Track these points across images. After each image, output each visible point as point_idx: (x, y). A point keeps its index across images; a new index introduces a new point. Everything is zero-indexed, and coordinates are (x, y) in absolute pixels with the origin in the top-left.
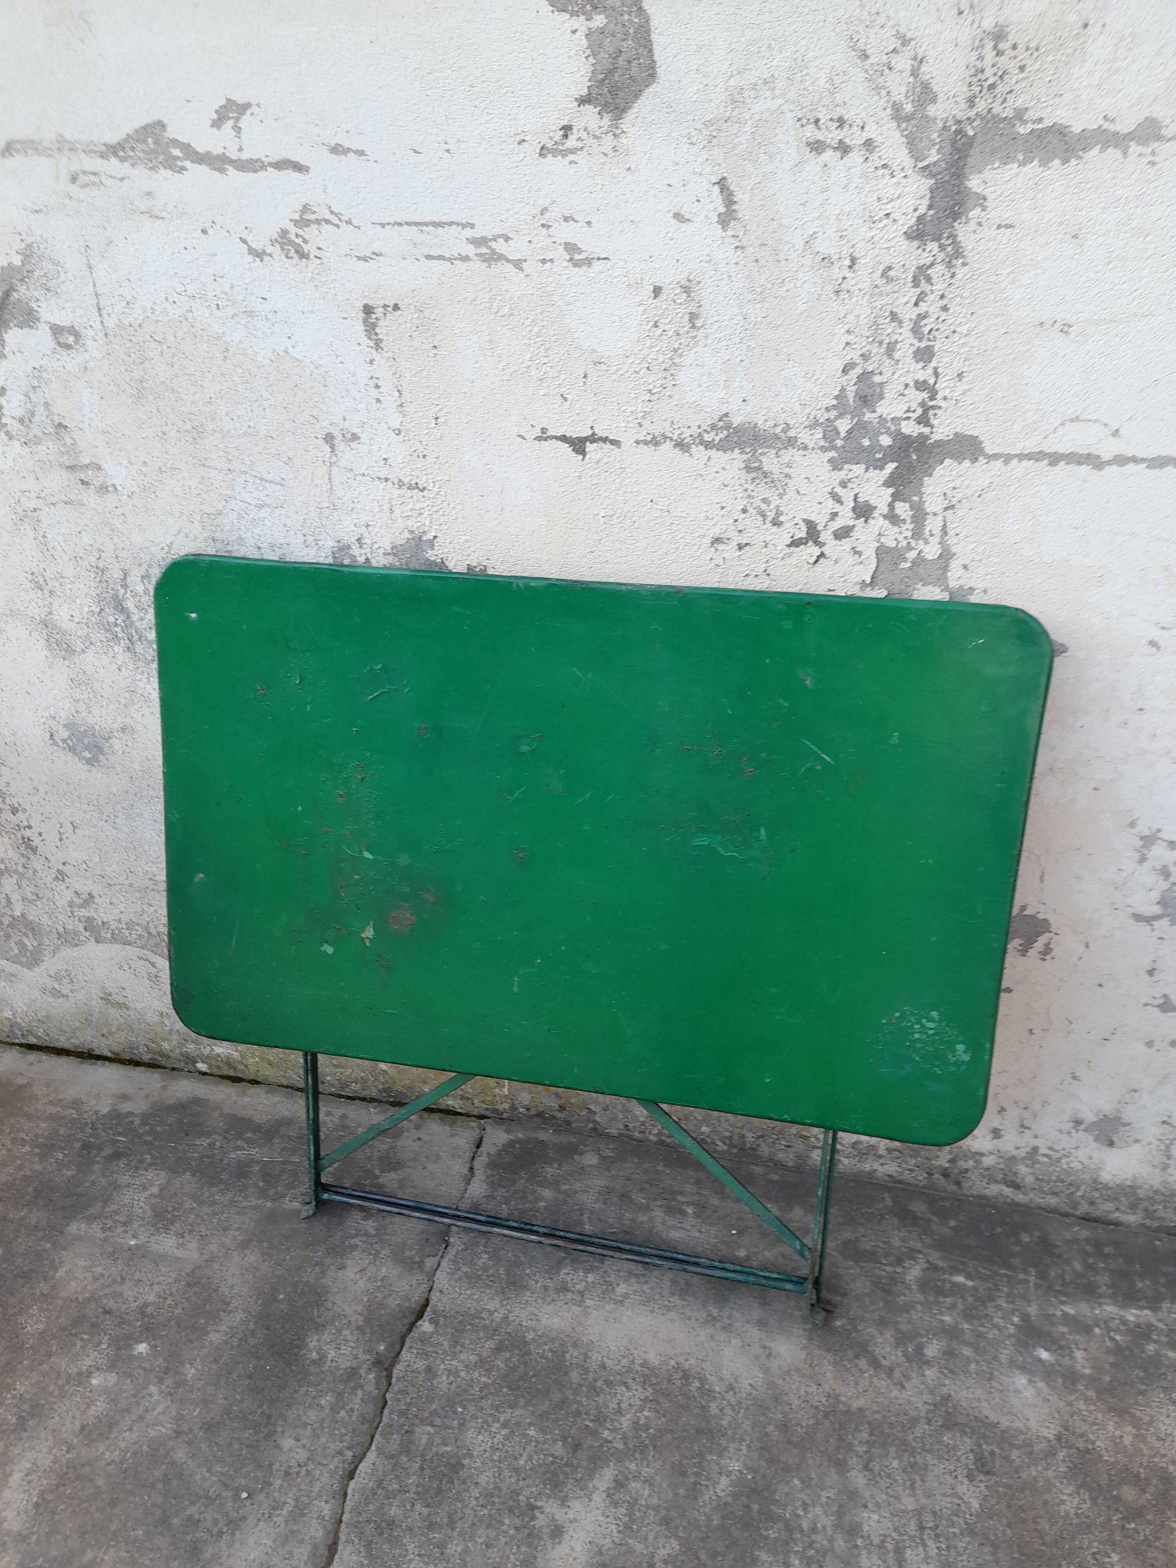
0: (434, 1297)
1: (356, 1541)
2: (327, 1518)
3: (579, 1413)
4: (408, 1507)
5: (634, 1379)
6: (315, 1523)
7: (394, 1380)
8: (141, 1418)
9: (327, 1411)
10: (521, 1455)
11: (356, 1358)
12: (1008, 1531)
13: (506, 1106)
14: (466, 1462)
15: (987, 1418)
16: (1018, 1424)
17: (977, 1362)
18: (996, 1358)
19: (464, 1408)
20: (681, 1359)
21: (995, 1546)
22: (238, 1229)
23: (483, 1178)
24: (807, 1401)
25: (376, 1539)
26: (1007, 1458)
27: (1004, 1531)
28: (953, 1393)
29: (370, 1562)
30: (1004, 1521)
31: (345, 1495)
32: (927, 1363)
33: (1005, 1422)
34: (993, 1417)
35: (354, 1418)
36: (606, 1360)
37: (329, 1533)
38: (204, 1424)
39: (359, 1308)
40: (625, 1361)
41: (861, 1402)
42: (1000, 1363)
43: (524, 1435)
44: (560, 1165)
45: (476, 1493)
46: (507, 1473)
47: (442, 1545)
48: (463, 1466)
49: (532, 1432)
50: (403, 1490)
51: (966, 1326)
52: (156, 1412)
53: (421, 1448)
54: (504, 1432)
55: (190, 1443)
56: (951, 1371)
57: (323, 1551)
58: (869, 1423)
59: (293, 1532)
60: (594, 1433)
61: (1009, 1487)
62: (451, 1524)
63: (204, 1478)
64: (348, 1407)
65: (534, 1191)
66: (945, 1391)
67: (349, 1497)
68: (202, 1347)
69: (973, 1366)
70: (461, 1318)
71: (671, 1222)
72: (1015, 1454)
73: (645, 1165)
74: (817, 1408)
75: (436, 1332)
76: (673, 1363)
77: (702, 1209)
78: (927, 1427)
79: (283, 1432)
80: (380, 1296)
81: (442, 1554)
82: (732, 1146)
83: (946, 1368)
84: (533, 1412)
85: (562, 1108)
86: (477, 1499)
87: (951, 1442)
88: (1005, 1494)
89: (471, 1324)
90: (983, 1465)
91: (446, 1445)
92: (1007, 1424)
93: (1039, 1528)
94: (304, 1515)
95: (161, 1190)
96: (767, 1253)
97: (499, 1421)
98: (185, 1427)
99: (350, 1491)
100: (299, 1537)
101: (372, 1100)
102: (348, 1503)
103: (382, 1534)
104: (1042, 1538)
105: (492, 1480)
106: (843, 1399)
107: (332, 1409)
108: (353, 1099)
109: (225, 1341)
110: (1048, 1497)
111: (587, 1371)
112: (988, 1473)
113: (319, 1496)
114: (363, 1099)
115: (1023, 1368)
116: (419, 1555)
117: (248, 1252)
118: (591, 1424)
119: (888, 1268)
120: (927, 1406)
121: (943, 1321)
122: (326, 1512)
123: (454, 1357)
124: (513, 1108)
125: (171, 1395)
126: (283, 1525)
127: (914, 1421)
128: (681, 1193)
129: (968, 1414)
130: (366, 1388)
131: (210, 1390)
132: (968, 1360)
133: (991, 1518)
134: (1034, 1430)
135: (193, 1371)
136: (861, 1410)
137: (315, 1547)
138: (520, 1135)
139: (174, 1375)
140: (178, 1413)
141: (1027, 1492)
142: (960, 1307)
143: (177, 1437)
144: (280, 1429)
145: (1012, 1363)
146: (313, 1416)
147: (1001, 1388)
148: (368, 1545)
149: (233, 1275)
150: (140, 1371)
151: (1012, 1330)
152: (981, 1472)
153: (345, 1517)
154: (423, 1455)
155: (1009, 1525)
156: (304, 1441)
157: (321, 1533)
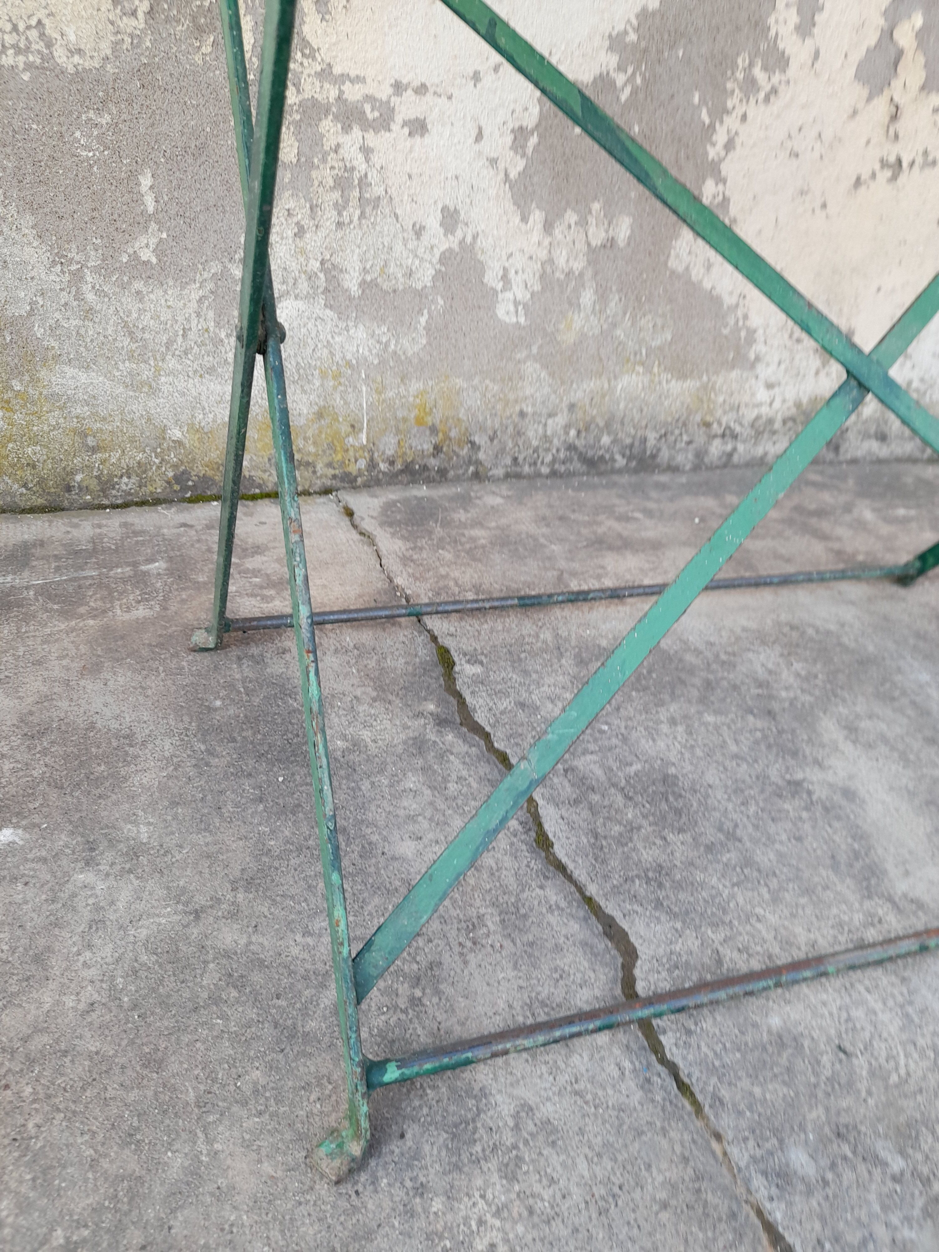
0: (447, 642)
1: (639, 909)
2: (563, 904)
3: (735, 687)
4: (659, 842)
5: (751, 644)
6: (553, 919)
7: (488, 729)
8: (97, 924)
9: (428, 792)
10: (724, 742)
11: (405, 727)
13: (362, 464)
14: (672, 770)
19: (607, 723)
22: (59, 658)
23: (388, 536)
25: (661, 894)
29: (684, 922)
31: (561, 868)
35: (474, 785)
36: (706, 638)
37: (585, 919)
38: (233, 882)
39: (356, 681)
40: (724, 634)
43: (706, 724)
44: (466, 510)
45: (720, 794)
46: (731, 764)
47: (748, 862)
48: (676, 777)
49: (710, 718)
50: (632, 828)
52: (120, 905)
53: (603, 778)
54: (680, 729)
55: (234, 915)
57: (602, 944)
59: (531, 944)
60: (771, 697)
62: (732, 836)
63: (306, 948)
64: (454, 777)
65: (464, 535)
67: (571, 866)
68: (132, 798)
70: (505, 650)
71: (630, 526)
74: (924, 616)
75: (488, 670)
76: (769, 621)
77: (649, 513)
79: (385, 839)
80: (372, 664)
81: (759, 870)
82: (630, 458)
84: (690, 702)
85: (437, 449)
86: (729, 799)
89: (523, 652)
91: (631, 765)
94: (525, 917)
97: (662, 722)
98: (201, 900)
99: (564, 860)
100: (548, 945)
101: (157, 502)
102: (576, 874)
103: (660, 885)
105: (723, 776)
107: (432, 788)
108: (125, 505)
109: (169, 777)
111: (698, 652)
113: (523, 887)
114: (143, 503)
116: (734, 885)
117: (105, 675)
118: (760, 691)
119: (847, 516)
122: (553, 899)
123: (538, 685)
124: (372, 465)
125: (130, 871)
126: (507, 943)
128: (614, 506)
130: (454, 751)
131: (201, 839)
135: (143, 829)
137: (584, 944)
138: (393, 496)
139: (112, 843)
140: (168, 888)
143: (197, 917)
144: (375, 838)
146: (410, 804)
148: (659, 904)
149: (106, 705)
150: (29, 865)
153: (592, 890)
154: (614, 785)
156: (431, 836)
157: (574, 927)
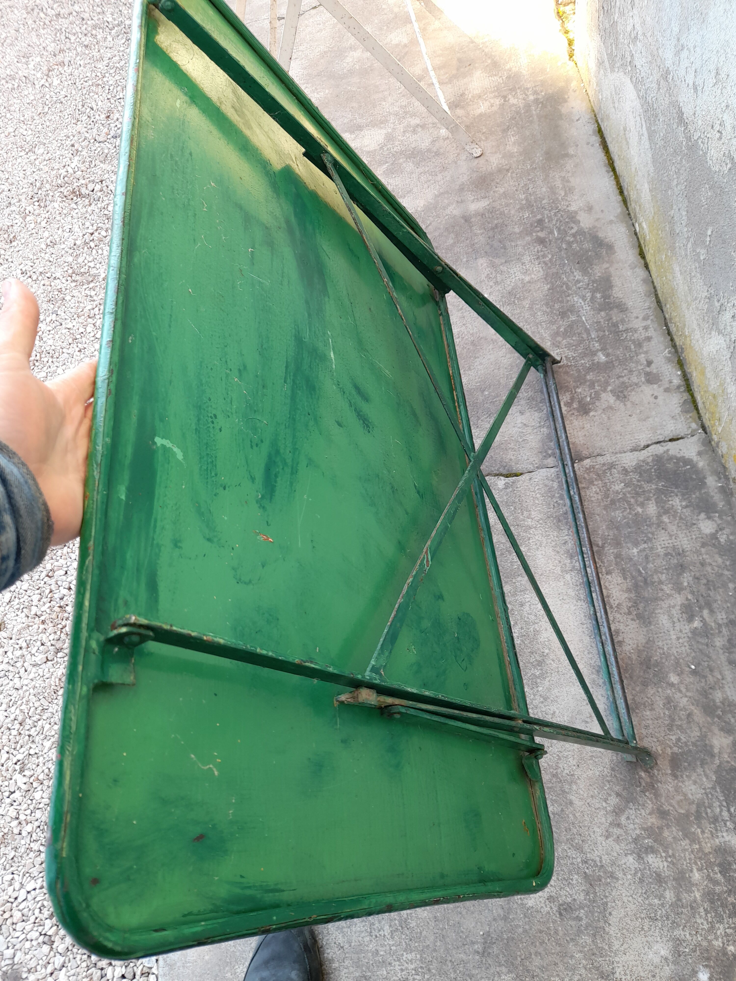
0: (526, 477)
5: (522, 628)
12: (521, 930)
15: (610, 914)
16: (616, 945)
17: (662, 905)
18: (675, 925)
20: (552, 656)
21: (505, 918)
23: (642, 458)
24: (559, 759)
26: (579, 932)
27: (517, 926)
28: (620, 882)
30: (527, 927)
32: (640, 857)
33: (612, 930)
34: (613, 920)
36: (527, 604)
40: (532, 617)
41: (577, 803)
42: (673, 928)
44: (686, 507)
51: (698, 895)
56: (641, 881)
58: (562, 810)
61: (556, 932)
65: (648, 499)
66: (620, 875)
69: (656, 901)
70: (517, 500)
71: (675, 612)
72: (586, 939)
73: (726, 572)
74: (557, 767)
75: (501, 490)
76: (547, 651)
78: (579, 860)
80: (512, 446)
83: (643, 875)
87: (574, 882)
88: (548, 928)
89: (515, 508)
90: (565, 909)
92: (611, 932)
93: (533, 956)
95: (529, 282)
96: (685, 700)
104: (526, 958)
106: (574, 787)
108: (669, 334)
110: (561, 967)
112: (561, 914)
115: (677, 953)
119: (725, 814)
120: (598, 859)
121: (691, 871)
127: (579, 849)
128: (712, 611)
129: (606, 897)
132: (661, 897)
133: (525, 916)
134: (617, 959)
136: (571, 803)
138: (701, 464)
141: (558, 949)
142: (718, 889)
145: (678, 942)
147: (646, 928)
151: (718, 943)
152: (559, 908)
155: (525, 931)
